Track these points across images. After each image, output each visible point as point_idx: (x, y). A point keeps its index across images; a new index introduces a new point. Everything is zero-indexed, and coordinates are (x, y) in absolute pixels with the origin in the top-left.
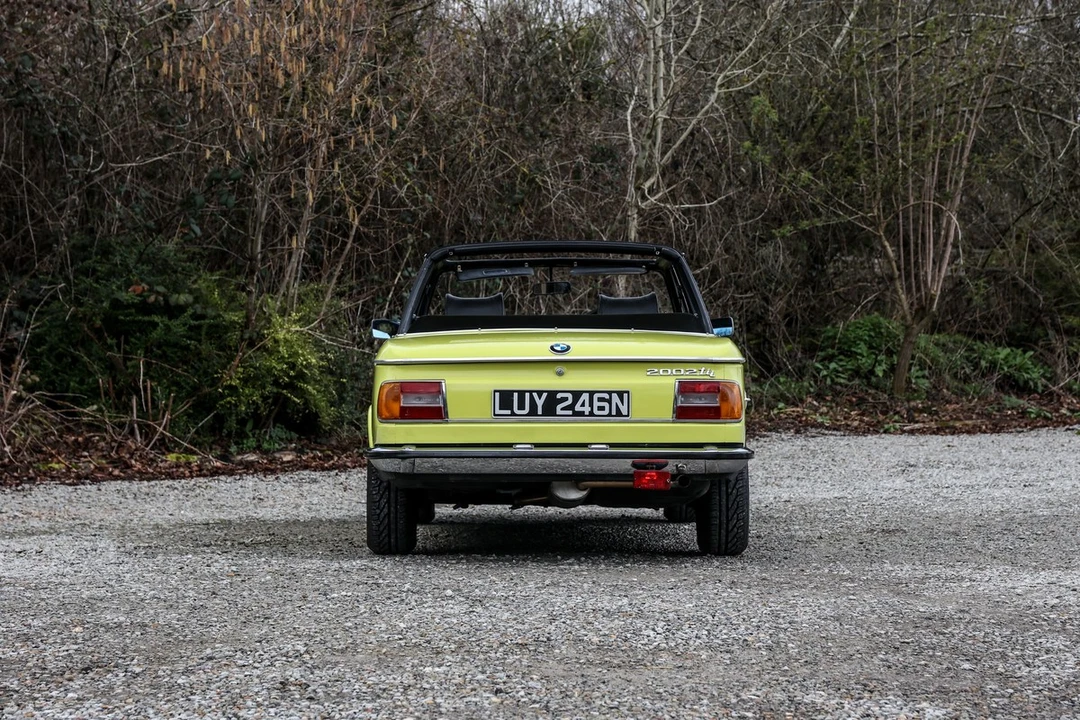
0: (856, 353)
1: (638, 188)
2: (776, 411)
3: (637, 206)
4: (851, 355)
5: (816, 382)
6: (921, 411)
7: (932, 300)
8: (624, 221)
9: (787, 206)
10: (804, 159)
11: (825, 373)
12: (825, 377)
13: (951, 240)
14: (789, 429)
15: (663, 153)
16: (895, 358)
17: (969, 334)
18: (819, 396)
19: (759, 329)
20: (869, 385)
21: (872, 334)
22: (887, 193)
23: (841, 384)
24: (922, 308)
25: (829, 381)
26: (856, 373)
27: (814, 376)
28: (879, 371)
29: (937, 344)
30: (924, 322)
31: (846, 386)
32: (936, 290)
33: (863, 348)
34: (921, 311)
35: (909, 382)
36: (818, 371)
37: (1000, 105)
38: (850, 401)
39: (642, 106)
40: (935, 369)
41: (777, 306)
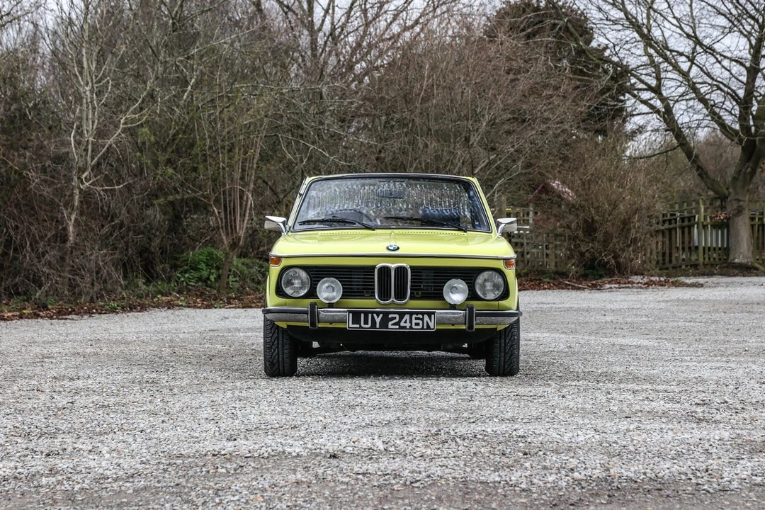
0: (199, 268)
1: (79, 178)
2: (156, 299)
3: (79, 188)
4: (196, 269)
5: (178, 284)
6: (234, 299)
7: (239, 239)
8: (72, 195)
9: (161, 188)
10: (169, 162)
11: (183, 279)
12: (183, 281)
13: (249, 206)
14: (164, 307)
15: (93, 158)
16: (221, 270)
17: (261, 258)
18: (180, 292)
19: (146, 255)
20: (207, 286)
21: (208, 258)
22: (214, 180)
23: (191, 285)
24: (234, 243)
25: (185, 284)
26: (200, 279)
27: (177, 281)
28: (212, 278)
29: (243, 264)
30: (235, 251)
31: (194, 286)
32: (242, 233)
33: (203, 266)
34: (234, 245)
35: (228, 283)
36: (179, 278)
37: (273, 134)
38: (196, 294)
39: (80, 133)
40: (242, 277)
41: (156, 242)
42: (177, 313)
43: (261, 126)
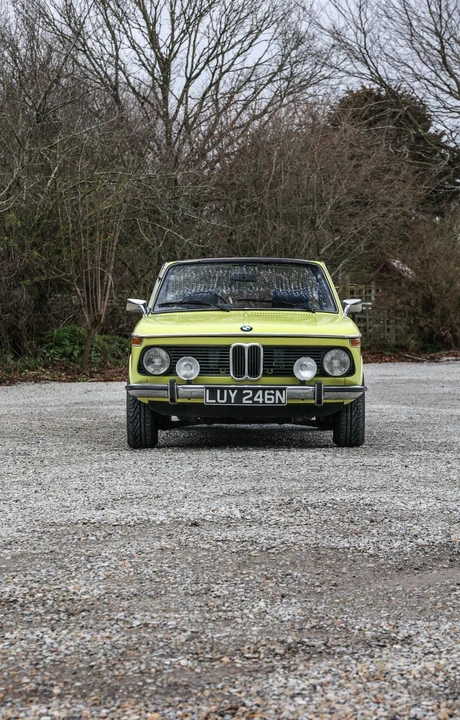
0: (63, 345)
2: (24, 373)
4: (60, 345)
5: (44, 359)
6: (96, 373)
7: (101, 317)
9: (27, 269)
10: (34, 245)
11: (48, 355)
12: (48, 357)
13: (109, 286)
14: (31, 381)
16: (83, 346)
17: (120, 335)
18: (46, 367)
19: (14, 332)
20: (71, 360)
21: (72, 335)
22: (77, 262)
23: (56, 360)
24: (96, 321)
25: (50, 359)
26: (64, 355)
27: (43, 357)
28: (76, 353)
29: (104, 340)
30: (97, 328)
31: (59, 361)
32: (103, 311)
33: (67, 342)
34: (95, 323)
35: (90, 358)
36: (45, 354)
37: (131, 219)
38: (61, 369)
40: (103, 352)
41: (23, 321)
42: (43, 386)
43: (120, 211)
